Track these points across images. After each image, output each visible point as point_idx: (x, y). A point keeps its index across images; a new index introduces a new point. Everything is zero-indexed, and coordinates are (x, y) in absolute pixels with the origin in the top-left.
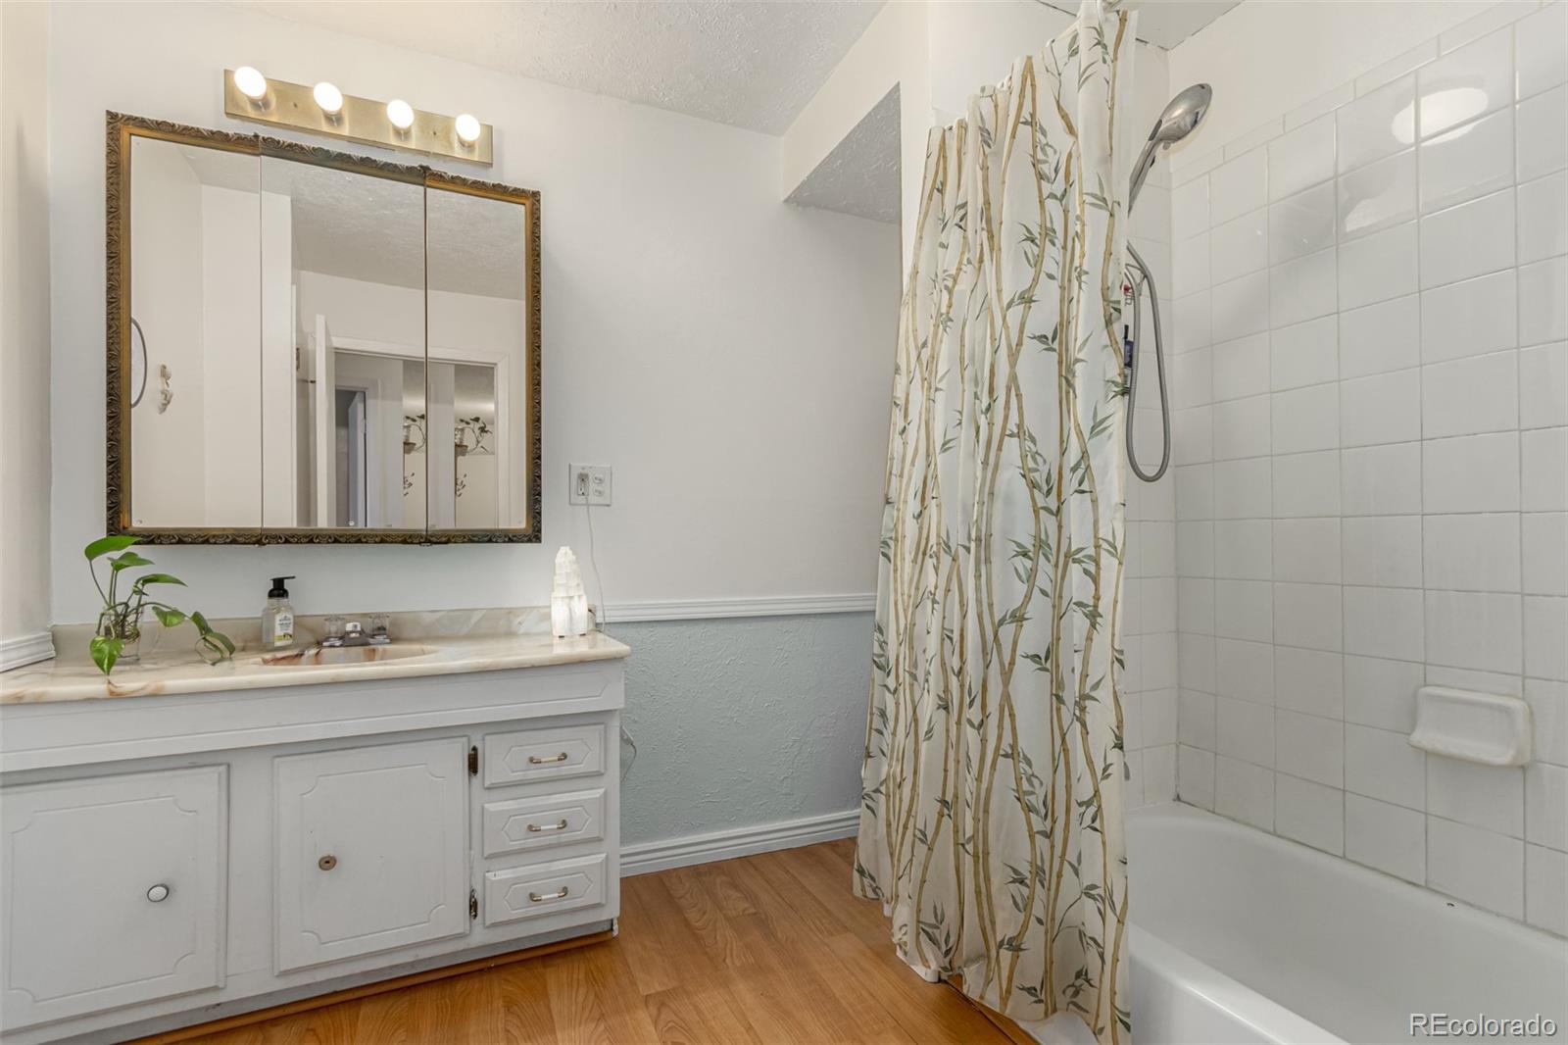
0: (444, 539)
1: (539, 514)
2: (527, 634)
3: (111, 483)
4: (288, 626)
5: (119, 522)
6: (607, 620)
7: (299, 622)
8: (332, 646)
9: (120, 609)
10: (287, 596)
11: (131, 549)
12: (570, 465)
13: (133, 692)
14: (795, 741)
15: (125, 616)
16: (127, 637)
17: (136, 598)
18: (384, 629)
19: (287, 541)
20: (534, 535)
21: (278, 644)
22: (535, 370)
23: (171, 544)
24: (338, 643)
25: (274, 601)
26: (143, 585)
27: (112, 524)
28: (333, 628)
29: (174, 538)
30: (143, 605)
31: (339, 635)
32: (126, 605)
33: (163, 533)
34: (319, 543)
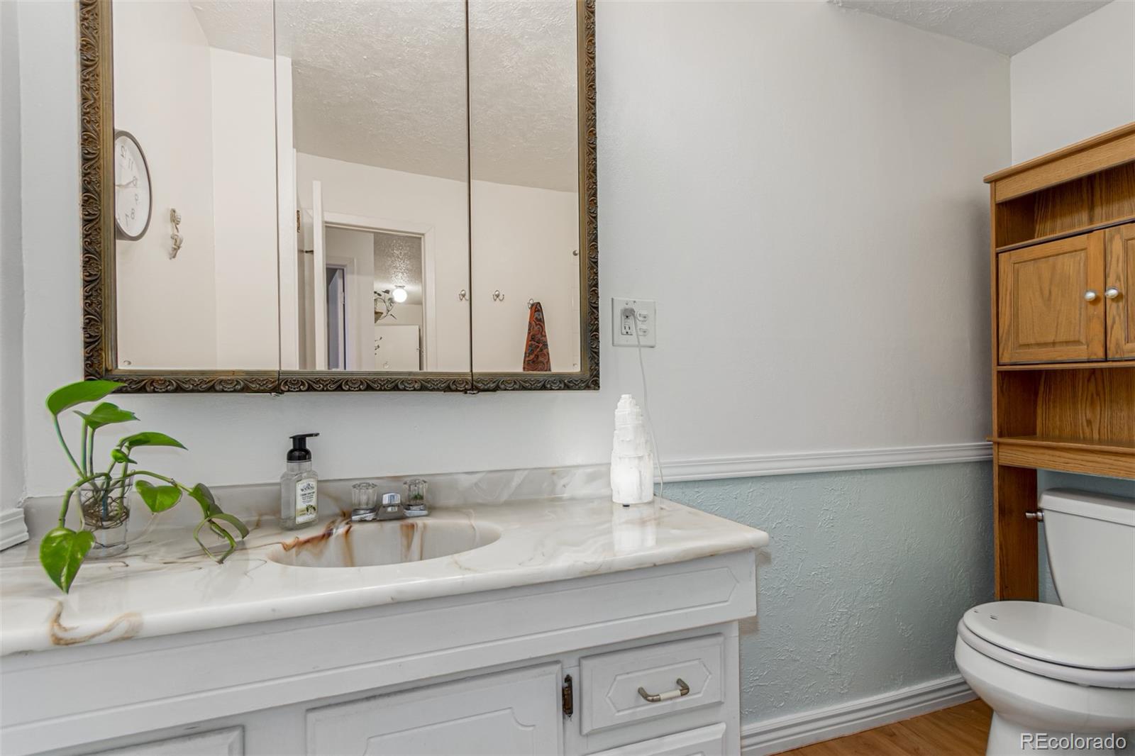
0: (492, 385)
1: (597, 353)
2: (572, 499)
3: (89, 309)
4: (311, 497)
5: (100, 363)
6: (665, 481)
7: (323, 489)
8: (362, 521)
9: (99, 482)
10: (310, 458)
11: (110, 399)
12: (613, 299)
13: (93, 636)
14: (842, 614)
15: (107, 491)
16: (111, 519)
17: (119, 468)
18: (422, 498)
19: (310, 389)
20: (590, 380)
21: (300, 520)
22: (592, 177)
23: (167, 392)
24: (370, 516)
25: (295, 465)
26: (129, 449)
27: (91, 366)
28: (364, 497)
29: (171, 383)
30: (130, 475)
31: (370, 506)
32: (108, 476)
33: (156, 378)
34: (349, 390)
